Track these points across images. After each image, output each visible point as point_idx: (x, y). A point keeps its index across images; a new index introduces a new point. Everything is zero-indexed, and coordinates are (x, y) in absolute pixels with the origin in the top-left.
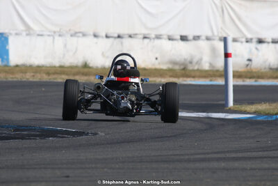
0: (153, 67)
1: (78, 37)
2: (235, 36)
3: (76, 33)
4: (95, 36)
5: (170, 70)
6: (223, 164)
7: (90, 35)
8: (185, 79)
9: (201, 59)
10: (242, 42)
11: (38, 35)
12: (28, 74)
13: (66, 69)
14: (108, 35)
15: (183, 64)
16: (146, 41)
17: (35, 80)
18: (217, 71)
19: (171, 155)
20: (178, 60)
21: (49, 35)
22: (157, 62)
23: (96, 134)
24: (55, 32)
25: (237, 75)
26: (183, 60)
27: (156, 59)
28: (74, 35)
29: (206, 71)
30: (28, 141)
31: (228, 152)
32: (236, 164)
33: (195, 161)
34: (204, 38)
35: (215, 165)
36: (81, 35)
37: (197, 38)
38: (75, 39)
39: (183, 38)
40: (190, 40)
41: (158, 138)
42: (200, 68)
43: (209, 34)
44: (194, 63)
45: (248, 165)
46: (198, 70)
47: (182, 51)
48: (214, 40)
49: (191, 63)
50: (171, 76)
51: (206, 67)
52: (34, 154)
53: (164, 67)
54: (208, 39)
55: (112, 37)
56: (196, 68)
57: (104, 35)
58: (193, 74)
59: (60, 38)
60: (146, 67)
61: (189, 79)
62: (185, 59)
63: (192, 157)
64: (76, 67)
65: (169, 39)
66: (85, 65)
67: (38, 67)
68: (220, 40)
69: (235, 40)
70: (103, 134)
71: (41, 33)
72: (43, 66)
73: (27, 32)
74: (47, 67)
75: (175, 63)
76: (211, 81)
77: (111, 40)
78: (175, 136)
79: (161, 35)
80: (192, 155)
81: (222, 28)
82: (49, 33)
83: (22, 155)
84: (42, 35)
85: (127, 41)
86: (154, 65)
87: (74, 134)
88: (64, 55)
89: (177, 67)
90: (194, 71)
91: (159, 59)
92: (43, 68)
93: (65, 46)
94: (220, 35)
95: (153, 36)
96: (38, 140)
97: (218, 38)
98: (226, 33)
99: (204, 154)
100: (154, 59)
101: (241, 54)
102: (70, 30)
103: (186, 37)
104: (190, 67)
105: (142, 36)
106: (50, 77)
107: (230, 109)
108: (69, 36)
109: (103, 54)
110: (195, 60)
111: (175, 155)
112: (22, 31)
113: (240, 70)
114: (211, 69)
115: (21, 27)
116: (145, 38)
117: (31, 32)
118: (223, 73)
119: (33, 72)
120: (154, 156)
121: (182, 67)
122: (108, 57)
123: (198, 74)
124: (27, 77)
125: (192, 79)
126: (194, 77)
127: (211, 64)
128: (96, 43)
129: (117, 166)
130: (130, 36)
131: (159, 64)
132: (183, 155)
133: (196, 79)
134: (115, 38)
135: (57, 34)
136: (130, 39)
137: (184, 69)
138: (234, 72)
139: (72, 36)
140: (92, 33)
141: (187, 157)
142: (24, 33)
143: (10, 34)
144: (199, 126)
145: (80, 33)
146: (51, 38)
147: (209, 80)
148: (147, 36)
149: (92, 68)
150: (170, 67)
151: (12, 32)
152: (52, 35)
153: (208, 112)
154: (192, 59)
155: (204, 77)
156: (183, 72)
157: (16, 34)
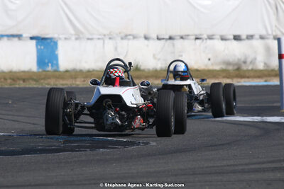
0: (206, 68)
1: (129, 39)
3: (126, 36)
4: (146, 38)
5: (223, 71)
6: (279, 175)
7: (140, 37)
8: (239, 80)
9: (255, 59)
11: (88, 39)
12: (78, 79)
14: (160, 37)
15: (236, 64)
16: (198, 41)
17: (85, 86)
18: (273, 70)
19: (225, 166)
20: (231, 60)
21: (99, 39)
22: (210, 62)
23: (147, 143)
24: (105, 35)
26: (236, 60)
27: (209, 59)
28: (125, 37)
29: (261, 71)
30: (78, 153)
33: (250, 171)
34: (257, 36)
35: (271, 175)
36: (131, 37)
37: (250, 37)
38: (125, 42)
39: (237, 38)
40: (244, 40)
41: (211, 146)
42: (254, 68)
43: (263, 33)
44: (248, 63)
46: (252, 70)
47: (235, 51)
48: (268, 38)
49: (245, 62)
50: (224, 77)
51: (261, 66)
52: (84, 169)
53: (217, 68)
54: (262, 38)
55: (163, 39)
56: (250, 68)
57: (155, 37)
58: (247, 75)
59: (111, 41)
60: (199, 69)
61: (243, 80)
62: (239, 60)
63: (246, 167)
65: (222, 39)
66: (137, 68)
67: (89, 71)
68: (275, 38)
70: (155, 144)
71: (90, 37)
72: (94, 70)
73: (77, 36)
74: (97, 71)
75: (228, 63)
76: (266, 81)
77: (163, 41)
78: (228, 144)
79: (213, 35)
80: (246, 164)
81: (276, 26)
82: (99, 37)
83: (72, 170)
84: (91, 39)
85: (178, 43)
86: (206, 66)
87: (124, 144)
89: (230, 68)
90: (248, 70)
91: (212, 60)
92: (95, 73)
93: (116, 49)
94: (274, 34)
95: (205, 36)
96: (89, 152)
97: (272, 37)
98: (280, 31)
99: (259, 163)
100: (207, 60)
102: (120, 33)
103: (239, 36)
104: (244, 67)
105: (194, 37)
108: (120, 39)
109: (154, 56)
110: (249, 60)
111: (228, 166)
112: (72, 35)
114: (266, 68)
115: (73, 32)
116: (197, 38)
117: (81, 36)
118: (278, 73)
119: (84, 78)
120: (207, 167)
121: (236, 67)
122: (159, 59)
123: (252, 74)
124: (78, 83)
125: (246, 80)
126: (248, 77)
127: (265, 64)
128: (147, 46)
130: (182, 38)
131: (212, 64)
132: (236, 165)
133: (250, 80)
134: (166, 39)
135: (107, 37)
136: (182, 40)
137: (238, 69)
139: (122, 39)
140: (142, 36)
141: (241, 167)
142: (73, 38)
143: (60, 39)
144: (253, 131)
145: (130, 35)
146: (102, 41)
147: (264, 80)
148: (200, 37)
149: (143, 70)
150: (224, 67)
151: (61, 36)
152: (102, 39)
153: (262, 116)
154: (246, 58)
155: (259, 77)
156: (237, 72)
157: (66, 39)
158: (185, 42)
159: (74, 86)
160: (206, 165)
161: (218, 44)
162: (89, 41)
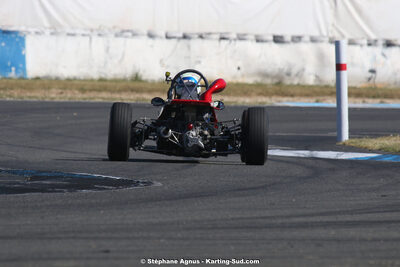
0: (235, 81)
1: (126, 37)
2: (351, 37)
3: (123, 31)
4: (151, 36)
5: (258, 85)
6: (333, 233)
8: (280, 98)
9: (303, 70)
10: (361, 46)
11: (69, 34)
12: (54, 90)
13: (108, 84)
14: (170, 35)
15: (276, 76)
16: (224, 42)
17: (62, 100)
18: (327, 87)
19: (257, 218)
20: (269, 70)
21: (83, 35)
22: (239, 72)
23: (149, 183)
24: (92, 30)
25: (355, 93)
26: (277, 71)
27: (239, 68)
28: (121, 33)
29: (310, 87)
30: (52, 194)
31: (339, 213)
32: (352, 232)
33: (292, 226)
34: (307, 39)
35: (321, 233)
36: (130, 34)
37: (297, 39)
38: (121, 40)
39: (278, 40)
40: (288, 42)
41: (239, 190)
42: (301, 83)
43: (316, 33)
44: (293, 75)
45: (369, 233)
46: (298, 85)
47: (275, 58)
48: (322, 41)
49: (289, 74)
50: (260, 94)
51: (310, 80)
52: (59, 216)
53: (250, 81)
54: (313, 40)
55: (174, 38)
56: (296, 82)
57: (164, 36)
58: (292, 92)
59: (101, 39)
61: (285, 99)
62: (281, 70)
63: (287, 221)
64: (124, 80)
65: (258, 41)
66: (136, 78)
67: (68, 80)
68: (331, 41)
69: (351, 43)
70: (160, 184)
71: (72, 32)
72: (75, 79)
73: (52, 31)
74: (80, 80)
75: (265, 75)
76: (317, 101)
77: (174, 41)
78: (263, 187)
79: (245, 35)
80: (288, 217)
81: (333, 25)
82: (83, 32)
83: (42, 218)
84: (73, 35)
85: (196, 43)
86: (235, 77)
88: (106, 63)
89: (268, 81)
90: (292, 86)
91: (242, 69)
92: (76, 82)
93: (107, 50)
94: (331, 35)
95: (234, 36)
96: (66, 193)
97: (327, 39)
98: (339, 32)
99: (304, 215)
100: (235, 69)
101: (361, 63)
102: (114, 27)
103: (281, 37)
104: (287, 81)
105: (218, 36)
106: (85, 96)
107: (344, 144)
108: (113, 36)
109: (161, 62)
110: (294, 71)
111: (262, 218)
112: (46, 28)
113: (359, 86)
114: (318, 83)
115: (47, 24)
116: (223, 38)
117: (59, 30)
118: (335, 90)
119: (61, 88)
120: (233, 219)
121: (276, 81)
122: (168, 66)
123: (298, 91)
124: (53, 95)
125: (290, 99)
126: (292, 96)
127: (317, 77)
128: (152, 46)
129: (179, 235)
130: (201, 37)
131: (243, 76)
132: (274, 217)
133: (295, 98)
134: (179, 38)
135: (96, 33)
136: (200, 40)
137: (279, 83)
138: (349, 88)
139: (116, 35)
140: (145, 32)
141: (280, 221)
142: (48, 32)
143: (29, 33)
144: (298, 171)
145: (128, 31)
146: (88, 39)
147: (314, 100)
148: (226, 36)
149: (146, 82)
150: (259, 80)
151: (30, 30)
152: (88, 35)
153: (312, 150)
154: (290, 69)
155: (307, 95)
156: (277, 88)
157: (37, 33)
158: (205, 43)
159: (47, 100)
160: (231, 216)
161: (251, 47)
162: (70, 38)
